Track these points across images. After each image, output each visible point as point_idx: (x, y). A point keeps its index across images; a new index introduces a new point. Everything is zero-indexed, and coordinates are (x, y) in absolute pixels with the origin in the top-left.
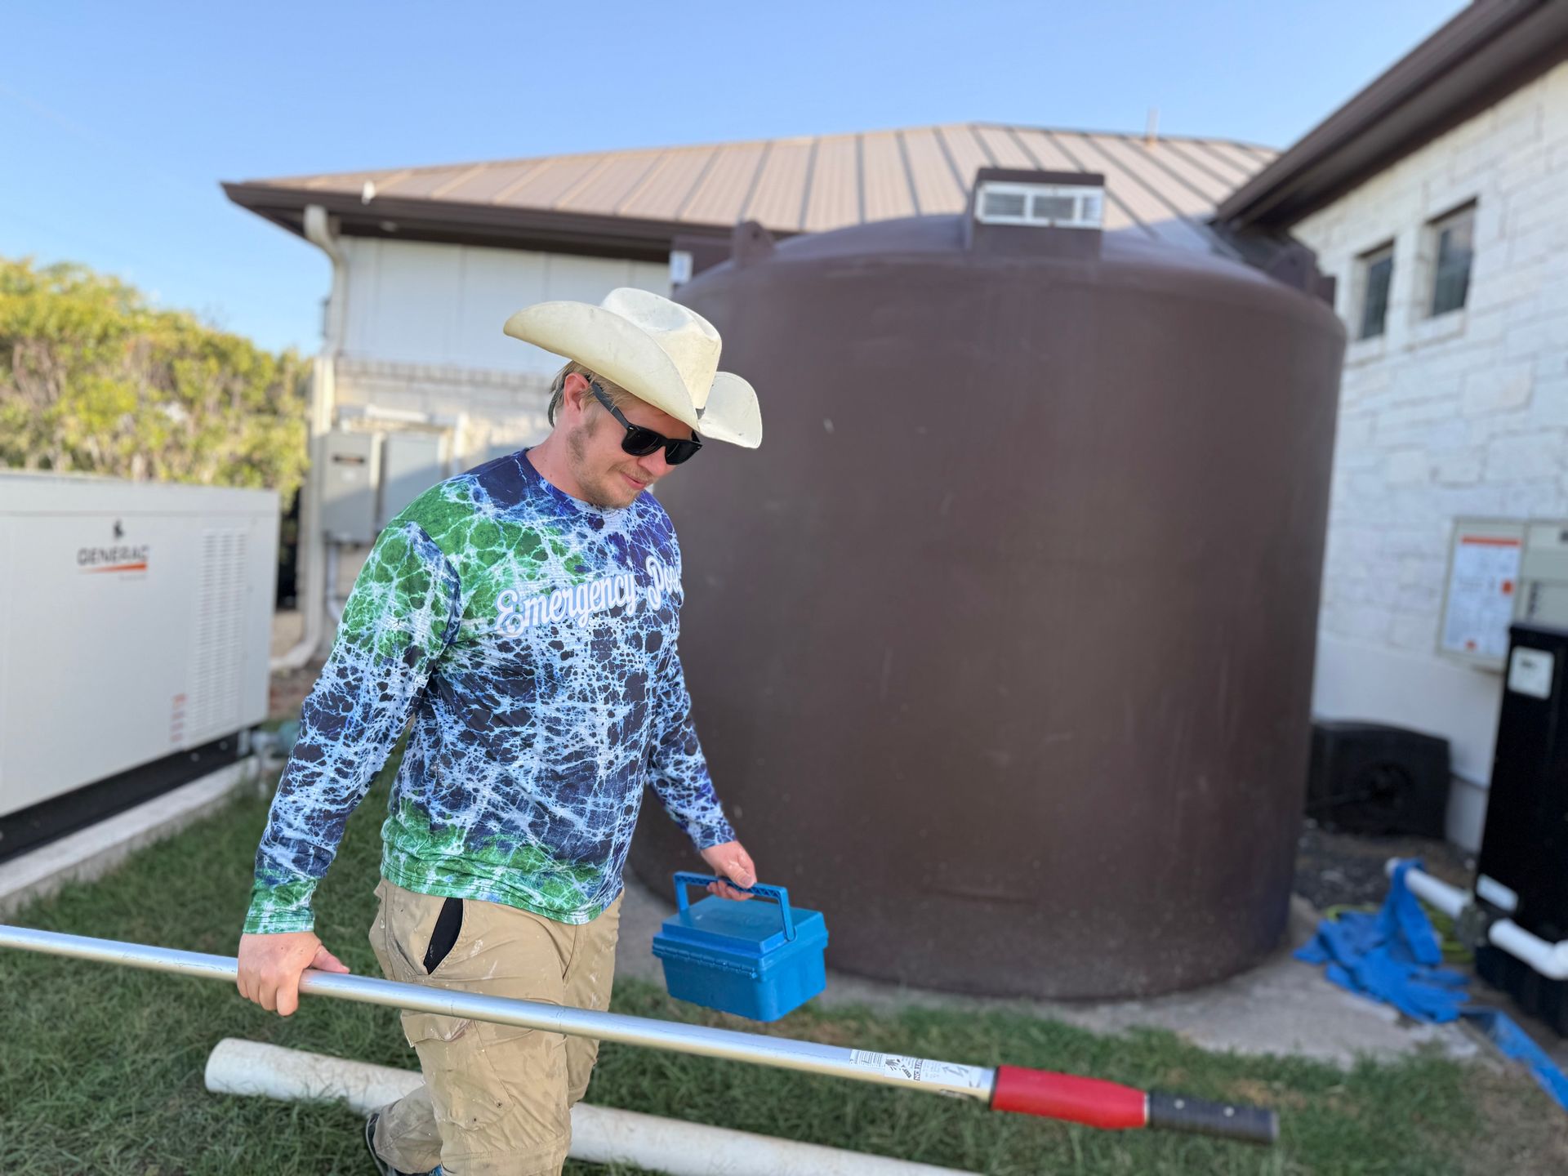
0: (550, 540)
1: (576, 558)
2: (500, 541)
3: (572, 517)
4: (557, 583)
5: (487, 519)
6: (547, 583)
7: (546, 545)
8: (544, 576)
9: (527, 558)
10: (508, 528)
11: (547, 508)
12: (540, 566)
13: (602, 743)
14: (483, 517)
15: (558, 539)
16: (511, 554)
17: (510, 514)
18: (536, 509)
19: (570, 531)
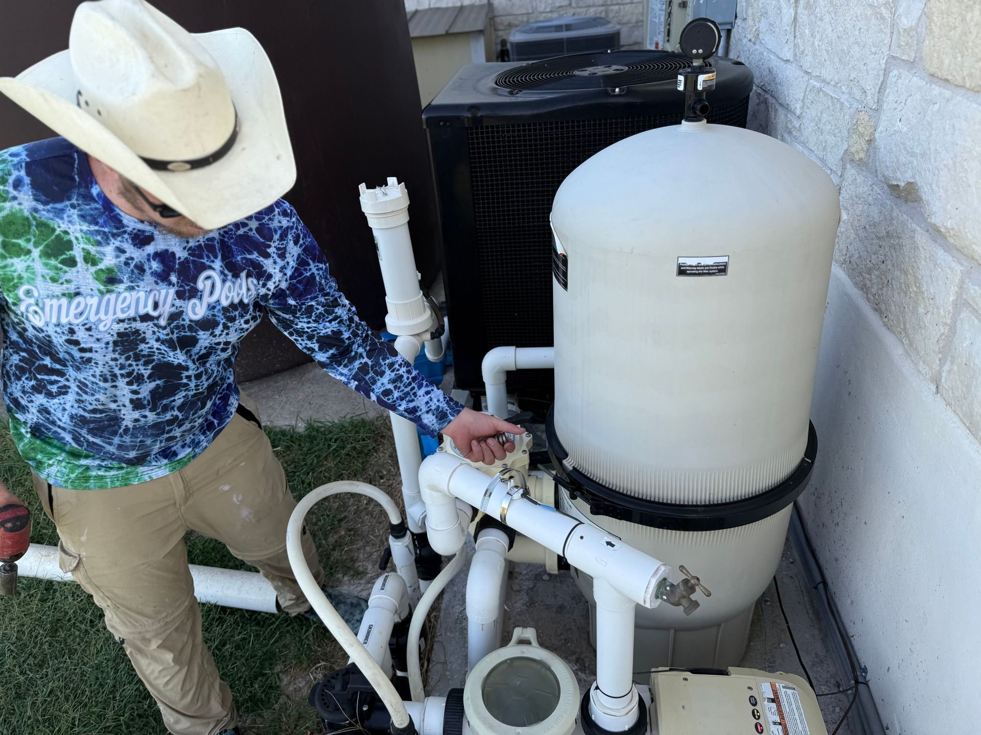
0: (83, 249)
1: (109, 270)
2: (28, 237)
3: (115, 231)
4: (82, 290)
5: (21, 210)
6: (72, 288)
7: (77, 253)
8: (68, 281)
9: (53, 262)
10: (42, 225)
11: (91, 215)
12: (66, 272)
13: (124, 406)
14: (18, 207)
15: (93, 249)
16: (36, 252)
17: (48, 211)
18: (79, 213)
19: (108, 244)
